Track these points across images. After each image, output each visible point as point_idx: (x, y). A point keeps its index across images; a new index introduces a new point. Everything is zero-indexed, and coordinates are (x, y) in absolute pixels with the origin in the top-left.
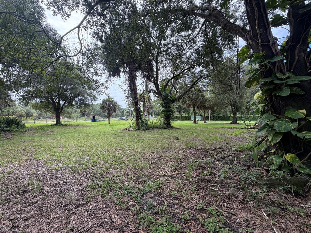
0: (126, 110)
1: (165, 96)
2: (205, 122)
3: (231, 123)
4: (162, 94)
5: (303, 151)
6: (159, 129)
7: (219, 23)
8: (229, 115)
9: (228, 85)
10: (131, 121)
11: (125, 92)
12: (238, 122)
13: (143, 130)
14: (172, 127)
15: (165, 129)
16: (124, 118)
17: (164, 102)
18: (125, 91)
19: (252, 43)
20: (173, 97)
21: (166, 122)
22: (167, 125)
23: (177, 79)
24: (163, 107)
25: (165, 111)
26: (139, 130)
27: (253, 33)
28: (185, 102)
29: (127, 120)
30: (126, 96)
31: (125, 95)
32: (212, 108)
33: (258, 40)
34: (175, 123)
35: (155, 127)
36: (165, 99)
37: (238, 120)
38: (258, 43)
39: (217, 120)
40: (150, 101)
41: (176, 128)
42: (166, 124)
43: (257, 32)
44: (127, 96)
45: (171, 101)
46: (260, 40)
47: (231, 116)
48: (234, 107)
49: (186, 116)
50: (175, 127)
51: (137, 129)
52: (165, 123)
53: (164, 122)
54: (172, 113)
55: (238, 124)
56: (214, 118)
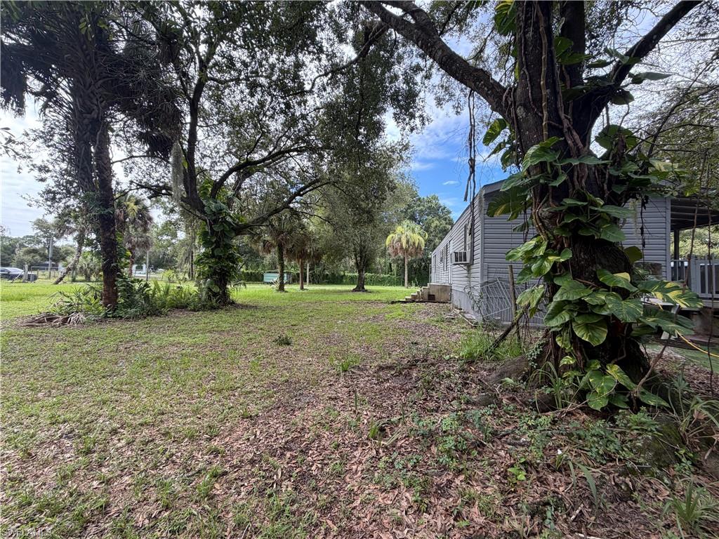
0: (22, 246)
1: (214, 213)
2: (302, 288)
3: (354, 290)
4: (204, 206)
5: (625, 356)
6: (194, 310)
7: (432, 46)
8: (342, 273)
9: (363, 210)
10: (57, 283)
11: (44, 175)
12: (366, 287)
13: (136, 317)
14: (233, 303)
15: (213, 308)
16: (13, 270)
17: (211, 228)
18: (43, 169)
19: (524, 116)
20: (239, 218)
21: (216, 289)
22: (218, 300)
23: (249, 173)
24: (207, 243)
25: (213, 256)
26: (113, 317)
27: (531, 93)
28: (259, 238)
29: (35, 278)
30: (49, 192)
31: (42, 187)
32: (318, 257)
33: (542, 113)
34: (240, 292)
35: (182, 305)
36: (215, 221)
37: (367, 284)
38: (541, 118)
39: (319, 283)
40: (146, 223)
41: (245, 307)
42: (215, 295)
43: (541, 93)
44: (54, 193)
45: (233, 229)
46: (545, 113)
47: (344, 275)
48: (361, 257)
49: (249, 271)
50: (239, 302)
51: (106, 316)
52: (211, 294)
53: (209, 289)
54: (234, 263)
55: (366, 291)
56: (315, 280)
